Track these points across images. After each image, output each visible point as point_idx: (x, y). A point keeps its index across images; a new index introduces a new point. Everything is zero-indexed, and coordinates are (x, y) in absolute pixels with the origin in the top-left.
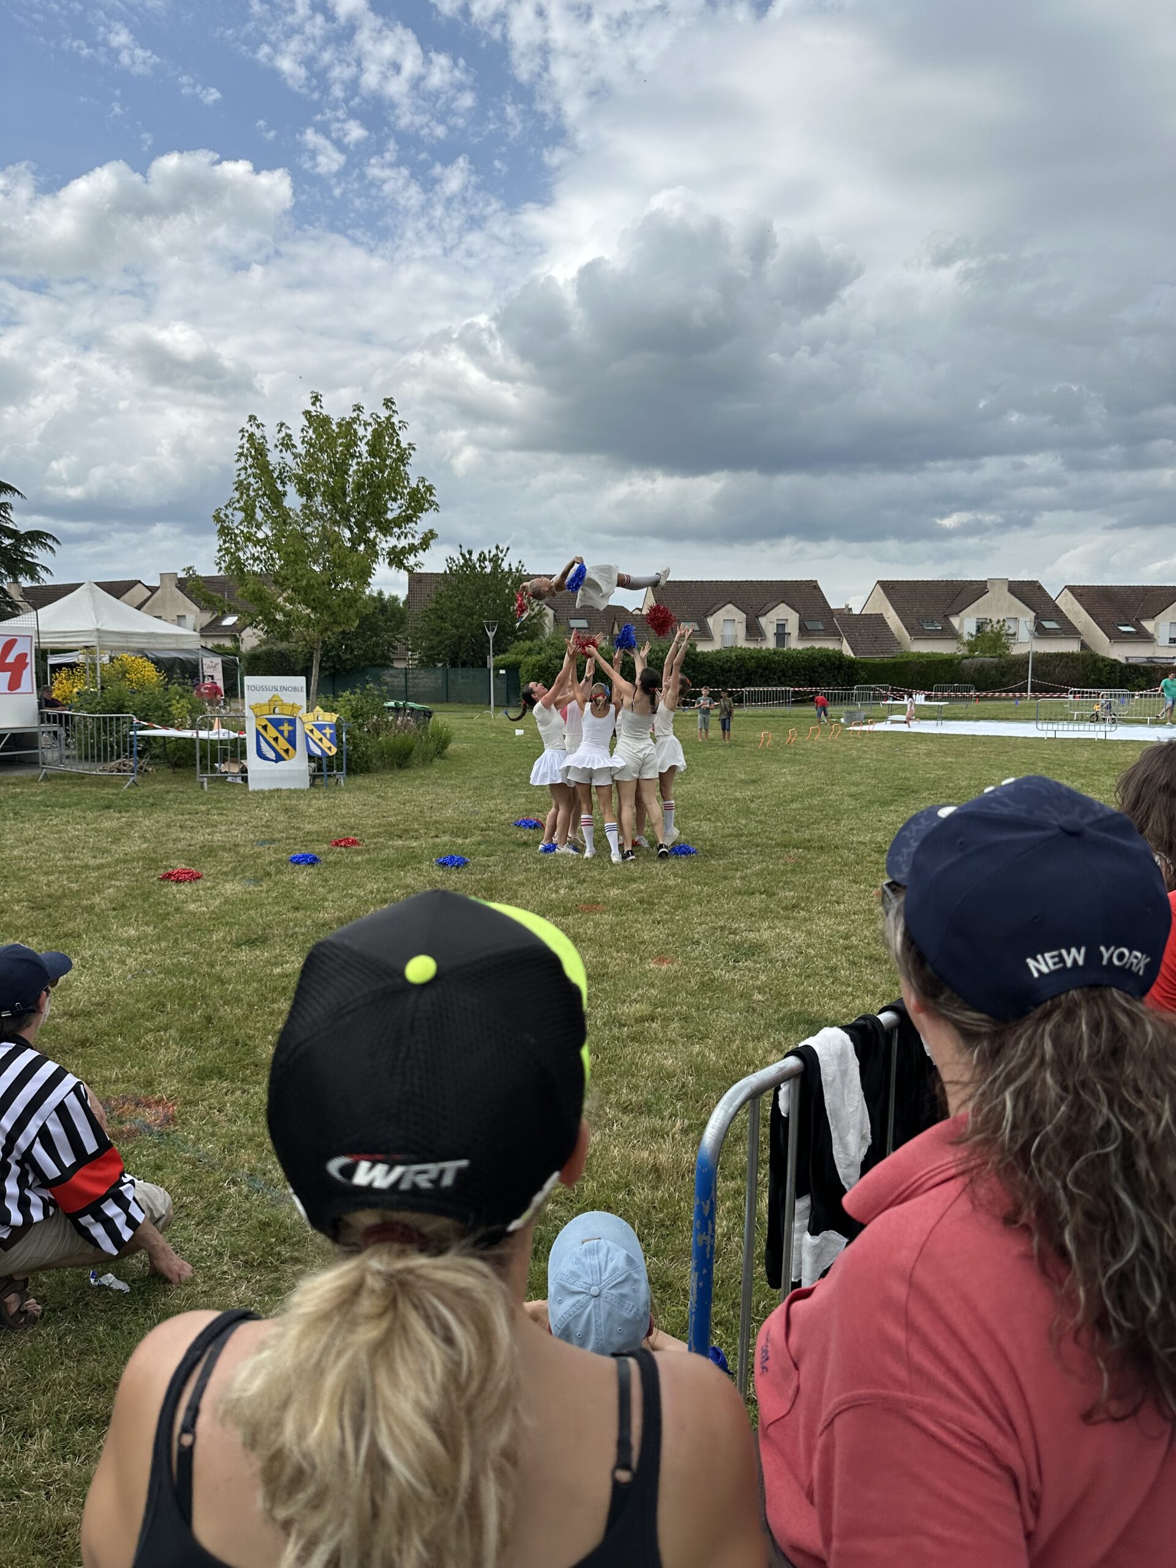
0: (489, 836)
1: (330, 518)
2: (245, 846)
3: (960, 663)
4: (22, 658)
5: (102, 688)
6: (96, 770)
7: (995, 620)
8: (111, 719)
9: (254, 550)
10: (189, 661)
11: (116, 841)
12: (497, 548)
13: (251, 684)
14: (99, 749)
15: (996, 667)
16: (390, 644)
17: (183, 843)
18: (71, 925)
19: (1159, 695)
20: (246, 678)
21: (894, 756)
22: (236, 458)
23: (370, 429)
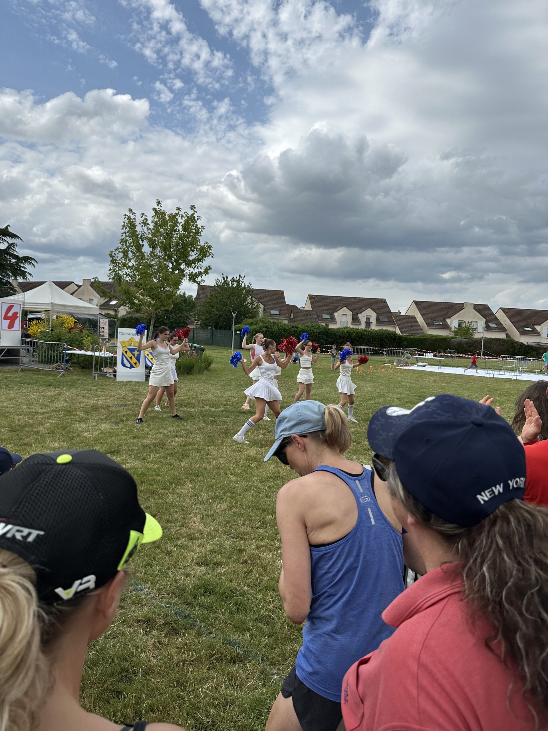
0: (227, 408)
1: (163, 258)
2: (113, 407)
3: (450, 340)
4: (15, 314)
5: (52, 330)
6: (46, 368)
7: (467, 322)
8: (55, 344)
9: (127, 271)
10: (93, 319)
11: (52, 401)
12: (240, 276)
13: (121, 331)
14: (48, 358)
15: (467, 343)
16: (187, 317)
17: (84, 404)
18: (28, 440)
19: (542, 360)
20: (119, 329)
21: (418, 381)
22: (121, 228)
23: (184, 219)
